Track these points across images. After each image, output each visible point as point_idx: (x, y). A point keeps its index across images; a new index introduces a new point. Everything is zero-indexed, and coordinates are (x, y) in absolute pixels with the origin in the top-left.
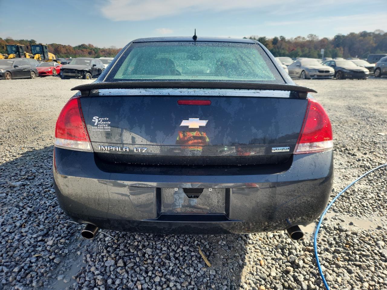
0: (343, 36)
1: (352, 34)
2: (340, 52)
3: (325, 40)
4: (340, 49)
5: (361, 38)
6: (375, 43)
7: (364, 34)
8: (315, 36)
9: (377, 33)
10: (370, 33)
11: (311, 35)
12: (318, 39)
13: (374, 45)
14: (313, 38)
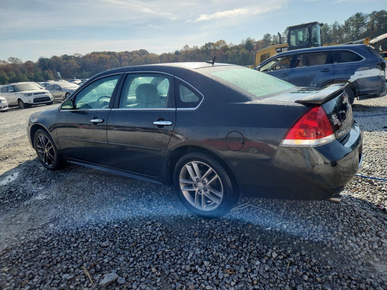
0: (47, 59)
1: (55, 57)
2: (51, 75)
3: (28, 63)
4: (49, 72)
5: (65, 61)
6: (79, 65)
7: (66, 57)
8: (17, 59)
9: (76, 56)
10: (71, 56)
11: (13, 59)
12: (22, 62)
13: (79, 67)
14: (16, 61)
